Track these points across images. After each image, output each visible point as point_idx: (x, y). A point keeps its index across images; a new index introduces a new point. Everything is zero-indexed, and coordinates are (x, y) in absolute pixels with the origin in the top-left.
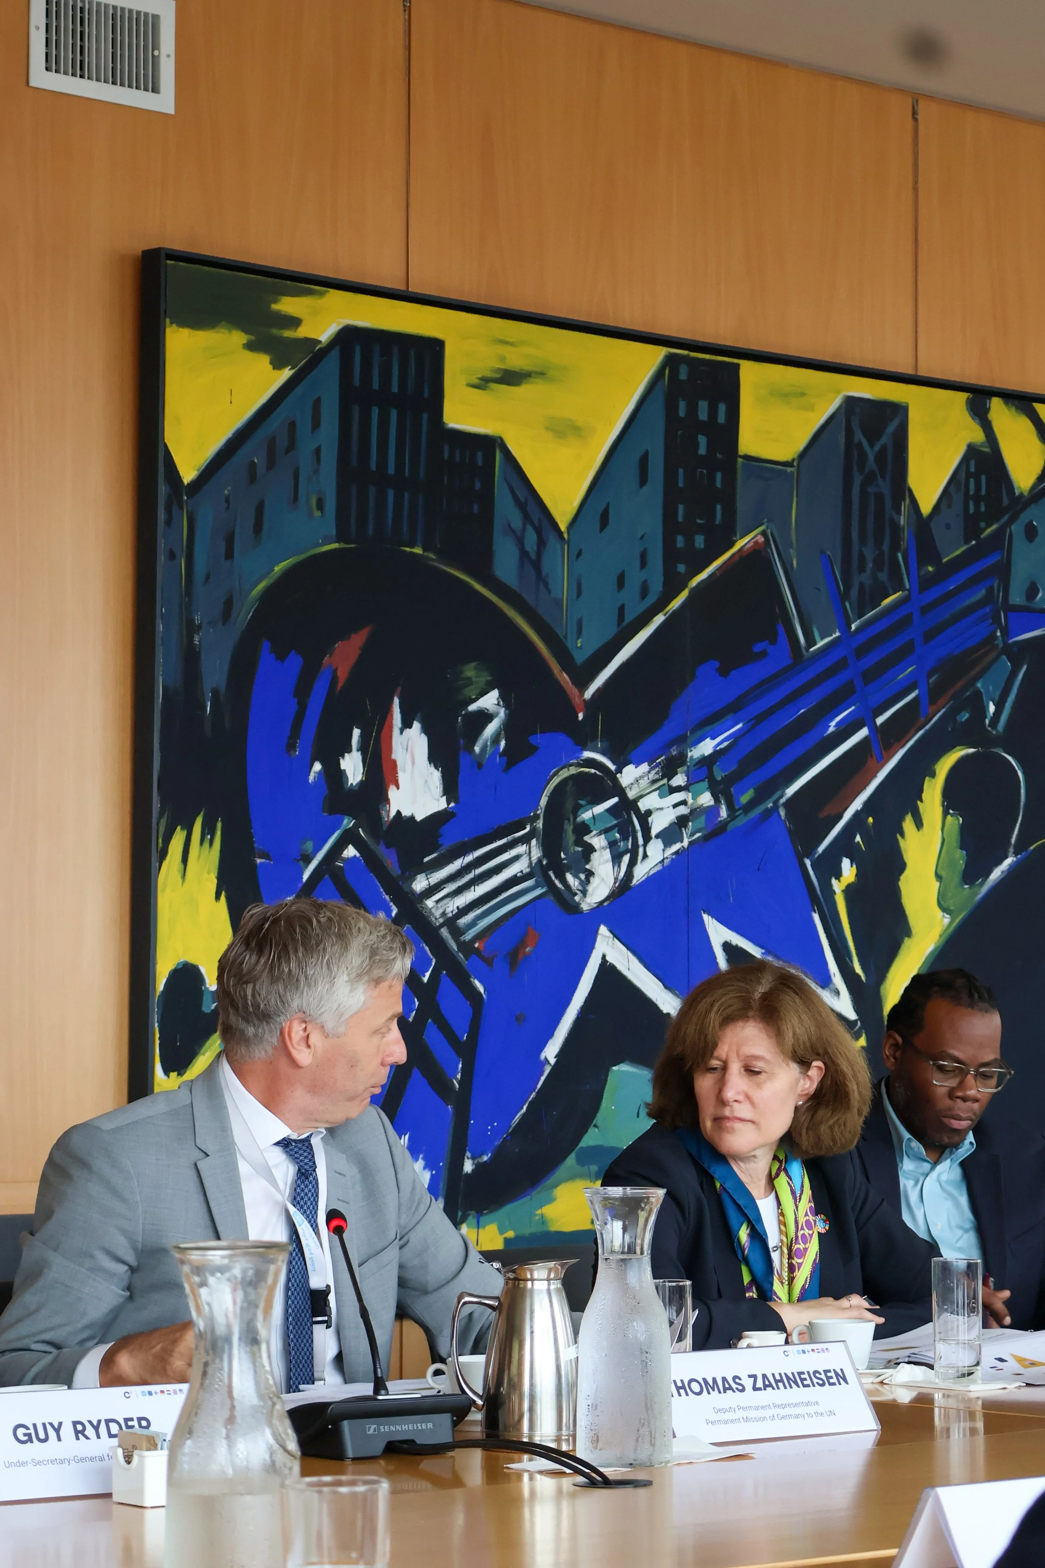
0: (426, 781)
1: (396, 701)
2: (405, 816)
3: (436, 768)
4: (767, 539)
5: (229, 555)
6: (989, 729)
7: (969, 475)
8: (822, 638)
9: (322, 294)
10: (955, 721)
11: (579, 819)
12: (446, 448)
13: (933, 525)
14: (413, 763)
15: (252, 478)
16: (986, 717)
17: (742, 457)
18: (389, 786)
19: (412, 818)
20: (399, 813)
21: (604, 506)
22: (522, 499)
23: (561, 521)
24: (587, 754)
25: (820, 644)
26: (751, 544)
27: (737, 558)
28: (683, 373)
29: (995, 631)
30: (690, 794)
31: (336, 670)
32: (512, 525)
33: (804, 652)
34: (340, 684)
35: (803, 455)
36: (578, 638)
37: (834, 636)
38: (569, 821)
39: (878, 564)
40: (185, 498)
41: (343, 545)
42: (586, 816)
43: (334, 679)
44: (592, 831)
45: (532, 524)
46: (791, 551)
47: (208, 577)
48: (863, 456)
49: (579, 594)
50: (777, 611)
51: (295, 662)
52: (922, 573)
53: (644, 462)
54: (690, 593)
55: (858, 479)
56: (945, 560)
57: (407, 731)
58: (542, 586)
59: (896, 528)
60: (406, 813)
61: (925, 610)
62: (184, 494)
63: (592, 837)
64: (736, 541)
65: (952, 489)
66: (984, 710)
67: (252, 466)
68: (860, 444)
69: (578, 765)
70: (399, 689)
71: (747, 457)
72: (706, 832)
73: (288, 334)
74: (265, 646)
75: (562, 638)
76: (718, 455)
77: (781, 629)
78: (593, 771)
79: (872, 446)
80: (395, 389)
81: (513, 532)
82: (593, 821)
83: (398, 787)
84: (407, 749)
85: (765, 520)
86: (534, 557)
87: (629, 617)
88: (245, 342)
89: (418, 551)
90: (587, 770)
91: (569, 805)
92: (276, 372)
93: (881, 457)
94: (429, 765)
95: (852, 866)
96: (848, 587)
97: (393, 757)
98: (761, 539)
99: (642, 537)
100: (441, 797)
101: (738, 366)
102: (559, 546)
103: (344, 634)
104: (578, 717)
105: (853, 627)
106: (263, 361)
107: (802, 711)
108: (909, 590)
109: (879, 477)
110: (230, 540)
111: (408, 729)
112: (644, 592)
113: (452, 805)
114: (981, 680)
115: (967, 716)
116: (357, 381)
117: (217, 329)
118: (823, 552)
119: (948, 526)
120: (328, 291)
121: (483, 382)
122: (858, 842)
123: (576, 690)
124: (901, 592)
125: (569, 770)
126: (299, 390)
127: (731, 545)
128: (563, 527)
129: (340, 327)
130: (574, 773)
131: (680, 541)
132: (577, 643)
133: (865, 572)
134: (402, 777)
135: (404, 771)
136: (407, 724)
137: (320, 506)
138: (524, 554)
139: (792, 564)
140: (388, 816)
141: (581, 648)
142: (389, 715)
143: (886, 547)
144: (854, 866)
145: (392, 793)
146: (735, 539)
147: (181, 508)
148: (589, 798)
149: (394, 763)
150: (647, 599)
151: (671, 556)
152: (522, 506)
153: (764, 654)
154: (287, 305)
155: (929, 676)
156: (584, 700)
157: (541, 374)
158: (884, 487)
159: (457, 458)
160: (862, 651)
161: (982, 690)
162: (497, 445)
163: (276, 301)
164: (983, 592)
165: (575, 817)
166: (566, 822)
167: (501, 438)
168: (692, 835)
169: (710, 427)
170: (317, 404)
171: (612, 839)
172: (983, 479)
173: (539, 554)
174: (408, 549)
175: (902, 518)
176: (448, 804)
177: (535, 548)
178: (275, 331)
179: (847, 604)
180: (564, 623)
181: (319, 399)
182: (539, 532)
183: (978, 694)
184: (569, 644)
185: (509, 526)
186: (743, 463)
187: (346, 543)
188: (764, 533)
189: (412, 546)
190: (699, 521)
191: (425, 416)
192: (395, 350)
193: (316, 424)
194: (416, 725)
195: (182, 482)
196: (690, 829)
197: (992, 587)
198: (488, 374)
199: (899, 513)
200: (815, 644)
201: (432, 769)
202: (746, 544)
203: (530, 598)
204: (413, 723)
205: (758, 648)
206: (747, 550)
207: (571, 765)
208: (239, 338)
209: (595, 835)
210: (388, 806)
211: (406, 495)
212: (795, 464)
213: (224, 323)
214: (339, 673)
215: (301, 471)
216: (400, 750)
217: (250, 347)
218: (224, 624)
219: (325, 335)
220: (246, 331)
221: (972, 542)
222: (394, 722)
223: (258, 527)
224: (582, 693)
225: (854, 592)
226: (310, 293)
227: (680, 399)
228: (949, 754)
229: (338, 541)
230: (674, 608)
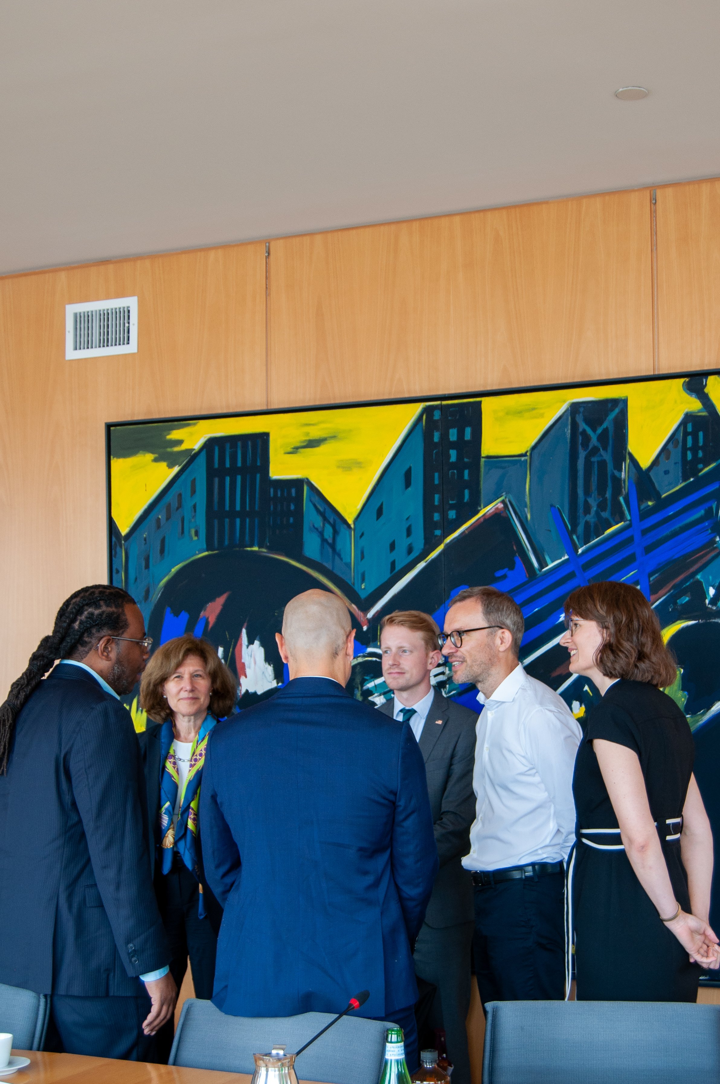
0: (263, 673)
1: (244, 631)
2: (251, 692)
3: (270, 664)
4: (506, 506)
5: (147, 567)
6: (710, 606)
7: (686, 434)
8: (553, 562)
9: (195, 424)
10: (675, 603)
11: (365, 688)
12: (272, 490)
13: (652, 474)
14: (255, 663)
15: (159, 527)
16: (706, 598)
17: (483, 457)
18: (241, 676)
19: (255, 693)
20: (247, 691)
21: (379, 504)
22: (322, 509)
23: (349, 518)
24: (370, 650)
25: (551, 565)
26: (493, 510)
27: (482, 520)
28: (437, 415)
29: (715, 537)
30: (447, 668)
31: (208, 618)
32: (316, 526)
33: (538, 572)
34: (210, 625)
35: (534, 448)
36: (362, 584)
37: (563, 559)
38: (358, 688)
39: (602, 506)
40: (123, 542)
41: (210, 553)
42: (370, 685)
43: (207, 623)
44: (374, 694)
45: (329, 523)
46: (526, 509)
47: (136, 579)
48: (587, 438)
49: (363, 557)
50: (515, 548)
51: (185, 616)
52: (642, 507)
53: (408, 475)
54: (445, 547)
55: (582, 455)
56: (664, 496)
57: (251, 646)
58: (336, 557)
59: (617, 482)
60: (251, 690)
61: (644, 532)
62: (122, 540)
63: (374, 698)
64: (481, 510)
65: (670, 446)
66: (704, 595)
67: (158, 520)
68: (584, 431)
69: (364, 656)
70: (245, 625)
71: (488, 457)
72: (459, 690)
73: (176, 449)
74: (168, 611)
75: (351, 584)
76: (466, 460)
77: (518, 560)
78: (374, 659)
79: (594, 430)
80: (239, 464)
81: (317, 529)
82: (375, 688)
83: (246, 677)
84: (251, 656)
85: (504, 493)
86: (330, 541)
87: (398, 567)
88: (153, 458)
89: (256, 549)
90: (370, 659)
91: (358, 680)
92: (170, 470)
93: (603, 438)
94: (265, 664)
95: (581, 706)
96: (575, 524)
97: (243, 661)
98: (501, 506)
99: (407, 519)
100: (273, 680)
101: (480, 403)
102: (347, 532)
103: (212, 599)
104: (363, 629)
105: (580, 551)
106: (163, 465)
107: (537, 609)
108: (630, 520)
109: (601, 450)
110: (147, 560)
111: (251, 645)
112: (410, 550)
113: (280, 684)
114: (701, 573)
115: (687, 599)
116: (216, 465)
117: (137, 455)
118: (552, 506)
119: (666, 472)
120: (199, 422)
121: (295, 450)
122: (586, 691)
123: (361, 613)
124: (623, 523)
125: (357, 660)
126: (183, 477)
127: (478, 512)
128: (350, 521)
129: (206, 439)
130: (361, 661)
131: (437, 517)
132: (361, 586)
133: (590, 513)
134: (248, 671)
135: (250, 668)
136: (251, 642)
137: (197, 534)
138: (324, 540)
139: (526, 517)
140: (241, 693)
141: (364, 589)
142: (240, 639)
143: (608, 495)
144: (583, 706)
145: (243, 680)
146: (479, 508)
147: (121, 547)
148: (372, 675)
149: (243, 664)
150: (412, 555)
151: (429, 526)
152: (322, 515)
153: (504, 577)
154: (175, 435)
155: (650, 575)
156: (367, 619)
157: (334, 437)
158: (607, 456)
159: (279, 495)
160: (587, 566)
161: (702, 580)
162: (304, 482)
163: (169, 434)
164: (702, 512)
165: (362, 686)
166: (356, 690)
167: (307, 479)
168: (449, 692)
169: (460, 445)
170: (194, 482)
171: (388, 698)
172: (701, 434)
173: (334, 539)
174: (249, 549)
175: (623, 473)
176: (278, 683)
177: (331, 536)
178: (169, 450)
179: (575, 537)
180: (352, 576)
181: (195, 479)
182: (334, 526)
183: (699, 583)
184: (356, 588)
185: (314, 526)
186: (485, 462)
187: (212, 551)
188: (503, 502)
189: (251, 546)
190: (451, 502)
191: (258, 476)
192: (239, 444)
193: (193, 492)
194: (257, 643)
195: (121, 535)
196: (447, 689)
197: (711, 508)
198: (298, 445)
199: (620, 470)
200: (547, 565)
201: (267, 665)
202: (488, 511)
203: (328, 565)
204: (254, 642)
205: (499, 574)
206: (490, 514)
207: (359, 657)
208: (150, 457)
209: (376, 697)
210: (240, 687)
211: (248, 520)
212: (528, 454)
213: (141, 452)
214: (210, 620)
215: (185, 518)
216: (247, 657)
217: (156, 460)
218: (145, 602)
219: (197, 446)
220: (153, 453)
221: (689, 479)
222: (243, 642)
223: (162, 551)
224: (366, 615)
225: (580, 529)
226: (189, 425)
227: (435, 431)
228: (670, 627)
229: (207, 551)
230: (433, 557)
